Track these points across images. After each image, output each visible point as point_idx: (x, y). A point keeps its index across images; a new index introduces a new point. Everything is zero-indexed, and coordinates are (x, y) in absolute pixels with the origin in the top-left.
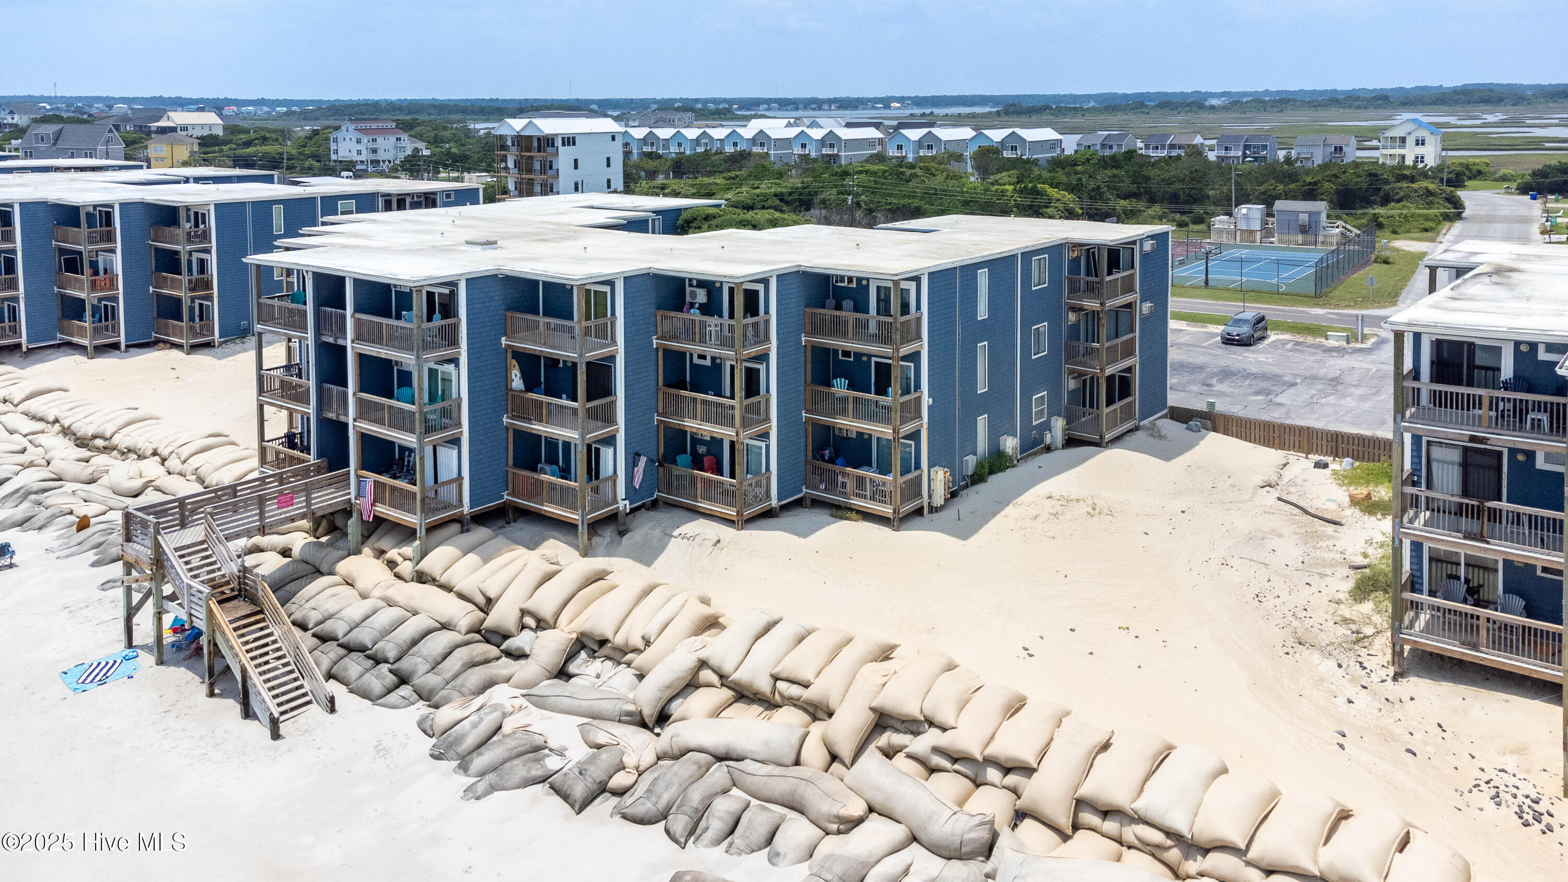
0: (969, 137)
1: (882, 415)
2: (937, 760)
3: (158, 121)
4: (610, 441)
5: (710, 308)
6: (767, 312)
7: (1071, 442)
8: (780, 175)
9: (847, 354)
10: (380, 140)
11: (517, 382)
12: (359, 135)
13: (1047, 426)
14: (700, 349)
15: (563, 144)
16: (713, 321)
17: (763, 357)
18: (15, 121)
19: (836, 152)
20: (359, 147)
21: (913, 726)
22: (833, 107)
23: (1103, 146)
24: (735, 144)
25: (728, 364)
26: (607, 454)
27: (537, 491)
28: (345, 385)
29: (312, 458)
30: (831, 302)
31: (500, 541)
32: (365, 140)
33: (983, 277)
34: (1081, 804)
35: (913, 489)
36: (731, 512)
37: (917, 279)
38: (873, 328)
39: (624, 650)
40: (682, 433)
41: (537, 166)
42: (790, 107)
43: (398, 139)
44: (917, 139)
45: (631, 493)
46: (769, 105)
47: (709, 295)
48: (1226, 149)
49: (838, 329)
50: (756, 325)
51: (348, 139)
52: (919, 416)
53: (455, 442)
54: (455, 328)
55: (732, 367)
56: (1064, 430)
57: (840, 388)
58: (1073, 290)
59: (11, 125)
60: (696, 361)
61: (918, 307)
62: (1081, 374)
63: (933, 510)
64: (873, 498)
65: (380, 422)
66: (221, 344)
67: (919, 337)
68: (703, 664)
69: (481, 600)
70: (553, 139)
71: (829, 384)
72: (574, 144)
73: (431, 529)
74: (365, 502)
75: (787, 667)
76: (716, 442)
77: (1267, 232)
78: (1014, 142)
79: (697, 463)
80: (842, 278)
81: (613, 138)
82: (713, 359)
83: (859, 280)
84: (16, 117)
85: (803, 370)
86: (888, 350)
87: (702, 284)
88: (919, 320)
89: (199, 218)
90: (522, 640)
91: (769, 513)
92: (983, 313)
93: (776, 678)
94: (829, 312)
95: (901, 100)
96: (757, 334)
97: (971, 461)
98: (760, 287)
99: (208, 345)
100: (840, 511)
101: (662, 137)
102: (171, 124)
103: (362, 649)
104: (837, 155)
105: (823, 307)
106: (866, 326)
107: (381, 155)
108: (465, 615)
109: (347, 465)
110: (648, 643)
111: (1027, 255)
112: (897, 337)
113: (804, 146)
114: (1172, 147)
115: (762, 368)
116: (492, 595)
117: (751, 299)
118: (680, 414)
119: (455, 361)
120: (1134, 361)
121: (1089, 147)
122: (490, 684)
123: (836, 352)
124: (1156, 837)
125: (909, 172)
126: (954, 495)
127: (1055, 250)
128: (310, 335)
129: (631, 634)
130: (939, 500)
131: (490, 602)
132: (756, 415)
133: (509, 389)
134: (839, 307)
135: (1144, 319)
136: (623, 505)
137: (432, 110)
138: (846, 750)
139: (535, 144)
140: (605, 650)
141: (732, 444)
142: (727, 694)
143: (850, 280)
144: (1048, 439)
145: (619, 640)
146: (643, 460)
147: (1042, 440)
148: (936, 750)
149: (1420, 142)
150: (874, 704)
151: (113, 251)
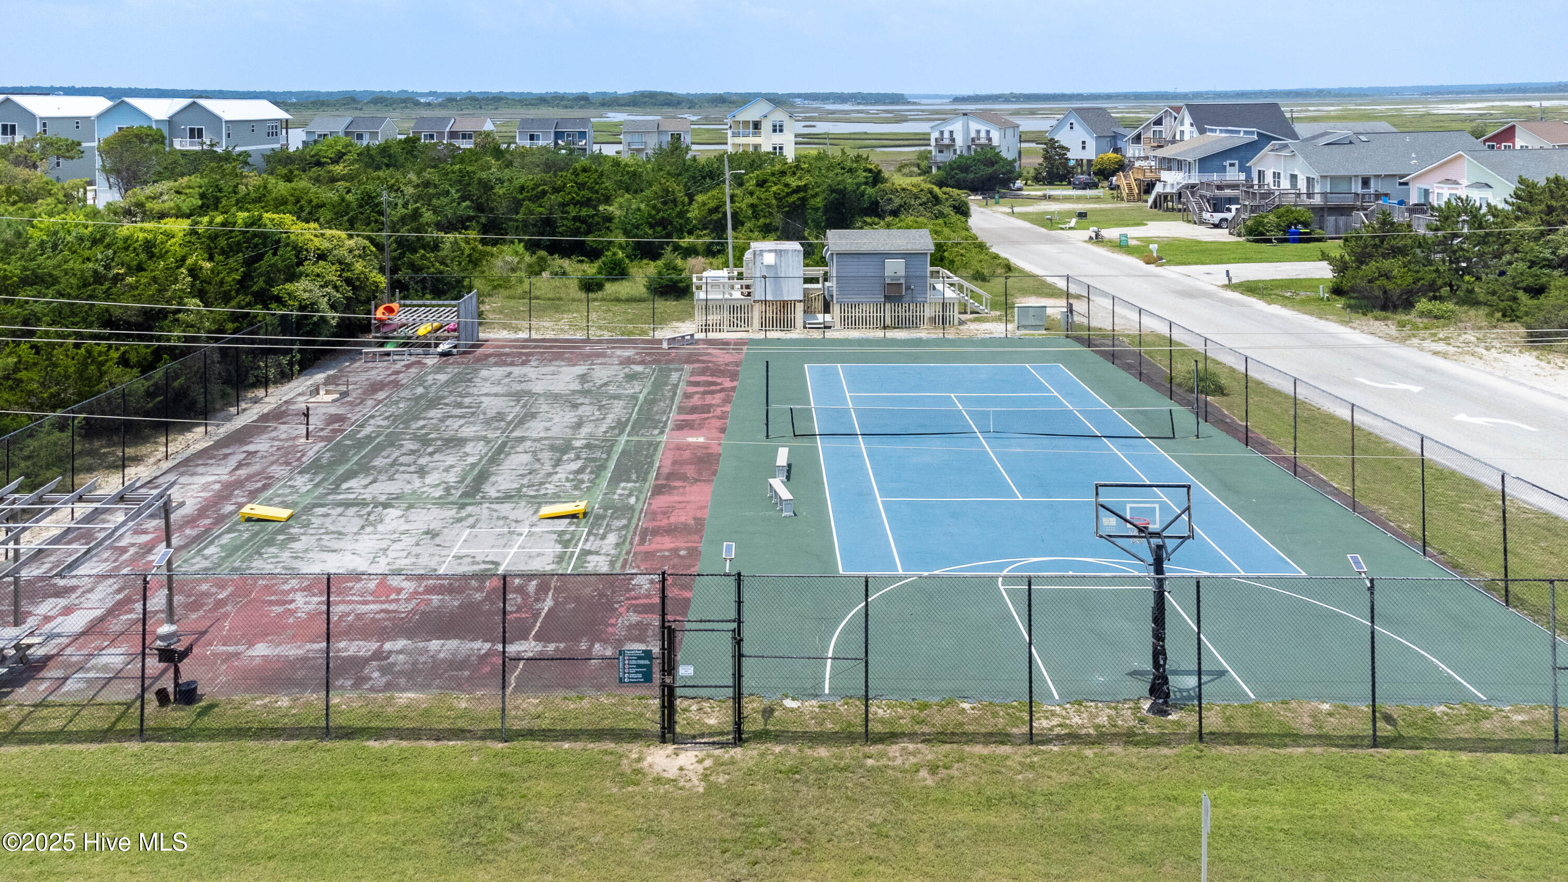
0: (100, 110)
48: (532, 137)
78: (195, 122)
114: (453, 135)
149: (778, 128)
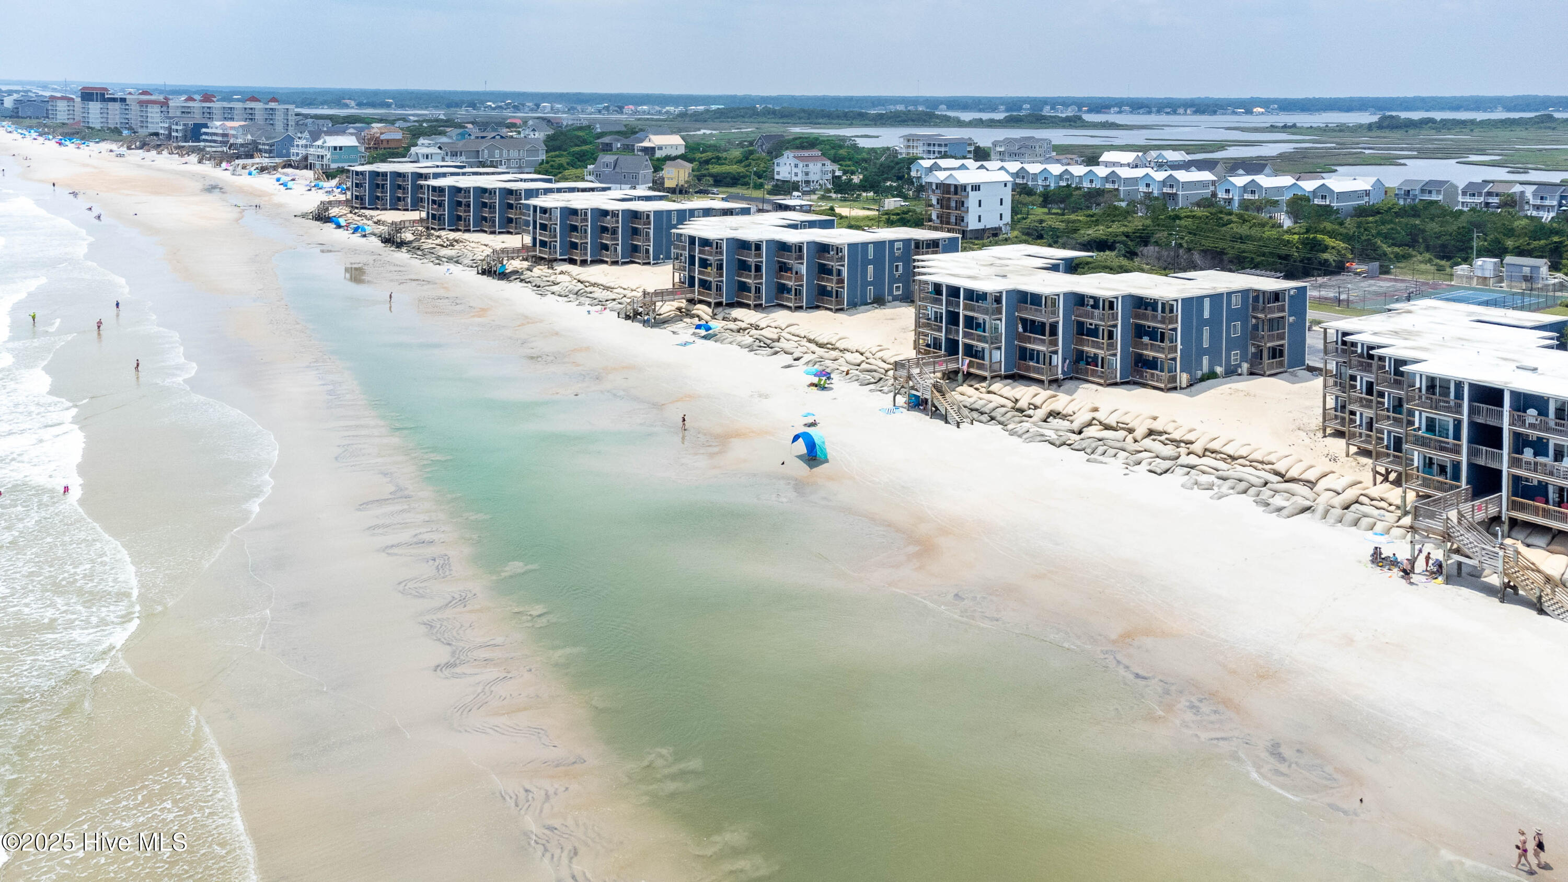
0: (1289, 184)
1: (1161, 349)
2: (1167, 442)
3: (642, 142)
4: (1056, 352)
5: (1096, 306)
6: (1117, 309)
7: (1252, 374)
8: (1127, 213)
9: (1149, 327)
10: (811, 165)
11: (1021, 330)
12: (797, 162)
13: (1240, 366)
14: (1091, 321)
15: (972, 190)
16: (1096, 311)
17: (1115, 326)
19: (1174, 191)
20: (796, 170)
21: (1160, 433)
22: (1188, 111)
23: (1423, 191)
24: (1091, 181)
25: (1101, 328)
26: (1054, 357)
27: (1028, 369)
28: (958, 326)
29: (943, 352)
30: (1143, 307)
31: (1016, 384)
32: (801, 165)
33: (1207, 302)
34: (1206, 450)
35: (1173, 379)
36: (1102, 381)
37: (1177, 301)
38: (1159, 318)
39: (1065, 416)
40: (1082, 352)
41: (953, 204)
42: (1141, 111)
43: (824, 165)
44: (1242, 185)
45: (1063, 372)
46: (1120, 108)
47: (1095, 301)
48: (1542, 198)
49: (1145, 317)
50: (1113, 314)
51: (788, 164)
52: (1176, 352)
53: (999, 348)
54: (1001, 308)
55: (1103, 330)
56: (1248, 369)
57: (1146, 339)
58: (1255, 309)
60: (1089, 326)
61: (1177, 311)
62: (1259, 346)
63: (1181, 388)
64: (1157, 381)
65: (973, 339)
66: (847, 309)
67: (1177, 322)
68: (1094, 419)
69: (1014, 400)
70: (965, 187)
71: (1141, 338)
72: (979, 190)
73: (992, 377)
74: (965, 368)
75: (1121, 420)
76: (1096, 356)
77: (1500, 279)
78: (1324, 192)
79: (1088, 363)
80: (1147, 299)
81: (1005, 185)
82: (1096, 325)
83: (1154, 300)
84: (537, 134)
85: (1131, 333)
86: (1164, 326)
87: (1092, 297)
88: (1177, 316)
89: (838, 249)
90: (1031, 412)
91: (1115, 384)
92: (1206, 315)
93: (1118, 423)
94: (1142, 311)
95: (1266, 103)
96: (1113, 317)
97: (1199, 374)
98: (1115, 300)
99: (842, 310)
100: (1144, 385)
101: (1031, 172)
102: (651, 145)
103: (977, 410)
104: (1176, 194)
105: (1140, 308)
106: (1156, 317)
107: (812, 177)
108: (1010, 404)
109: (958, 354)
110: (1074, 413)
111: (1229, 294)
112: (1167, 321)
113: (1148, 185)
114: (1489, 194)
115: (1115, 330)
116: (1018, 398)
117: (1111, 304)
118: (1083, 345)
119: (1000, 320)
120: (1285, 342)
121: (1409, 191)
122: (1022, 422)
123: (1145, 326)
124: (1225, 456)
125: (1226, 218)
126: (1191, 385)
127: (1245, 293)
128: (944, 307)
129: (1068, 410)
130: (1184, 385)
131: (1017, 400)
132: (1112, 346)
133: (1017, 331)
134: (1146, 309)
135: (1290, 325)
136: (1060, 376)
137: (802, 115)
138: (1139, 438)
139: (952, 189)
140: (1059, 416)
141: (1103, 358)
142: (1102, 427)
143: (1151, 299)
144: (1239, 371)
145: (1064, 412)
146: (1068, 361)
147: (1236, 371)
148: (1167, 439)
150: (1149, 427)
151: (802, 264)
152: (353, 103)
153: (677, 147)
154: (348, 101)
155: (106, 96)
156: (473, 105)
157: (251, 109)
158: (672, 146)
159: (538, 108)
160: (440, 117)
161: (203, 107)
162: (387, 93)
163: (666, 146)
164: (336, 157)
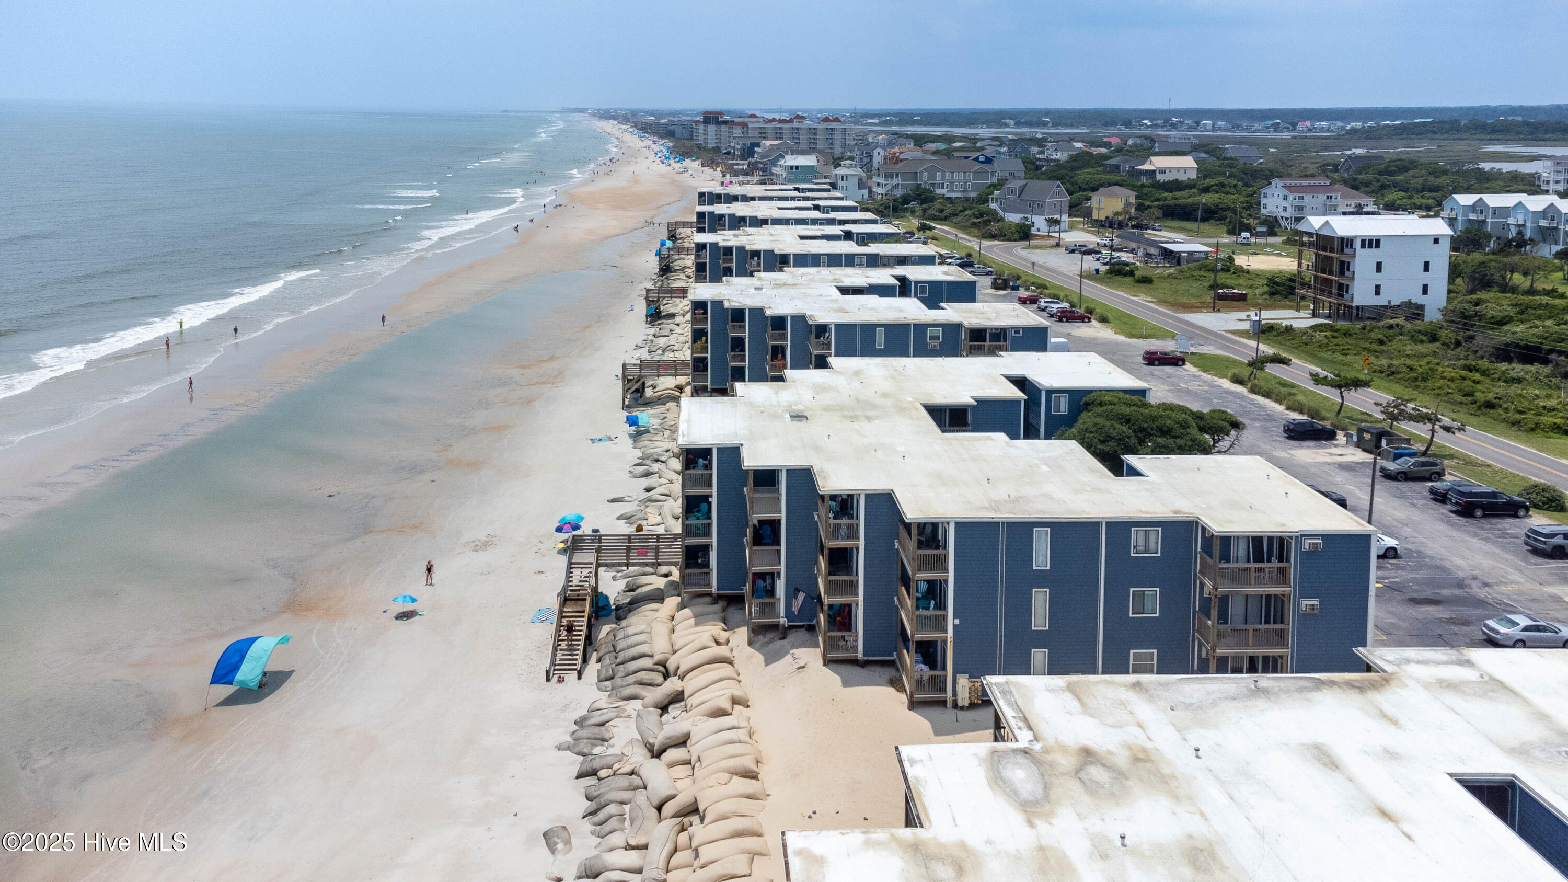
3: (1143, 164)
4: (775, 575)
10: (1308, 198)
12: (1286, 192)
15: (1364, 247)
17: (853, 549)
18: (1057, 157)
20: (1285, 204)
32: (1291, 198)
33: (1042, 536)
35: (936, 684)
36: (821, 651)
37: (943, 524)
41: (1333, 267)
43: (1330, 197)
45: (790, 615)
49: (904, 545)
50: (850, 526)
51: (1276, 196)
52: (943, 630)
54: (711, 476)
58: (1204, 566)
59: (1055, 160)
61: (945, 546)
63: (956, 706)
67: (945, 569)
70: (1352, 240)
72: (1378, 246)
81: (1438, 241)
84: (1059, 154)
88: (945, 556)
90: (669, 681)
92: (1041, 562)
102: (1152, 168)
108: (664, 653)
111: (1119, 527)
116: (681, 646)
119: (711, 497)
127: (1176, 528)
130: (963, 700)
135: (1306, 615)
136: (783, 621)
139: (1333, 244)
146: (802, 594)
151: (786, 346)
152: (1012, 122)
153: (1186, 170)
154: (1007, 121)
155: (720, 120)
156: (1128, 124)
157: (815, 129)
158: (1178, 169)
159: (1198, 126)
160: (1037, 136)
161: (776, 128)
162: (1048, 113)
163: (1171, 169)
164: (792, 176)
